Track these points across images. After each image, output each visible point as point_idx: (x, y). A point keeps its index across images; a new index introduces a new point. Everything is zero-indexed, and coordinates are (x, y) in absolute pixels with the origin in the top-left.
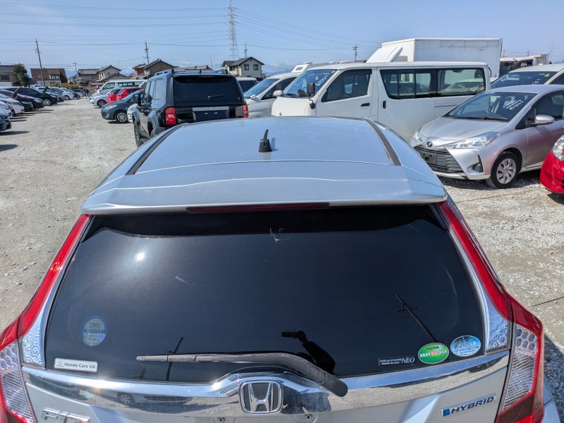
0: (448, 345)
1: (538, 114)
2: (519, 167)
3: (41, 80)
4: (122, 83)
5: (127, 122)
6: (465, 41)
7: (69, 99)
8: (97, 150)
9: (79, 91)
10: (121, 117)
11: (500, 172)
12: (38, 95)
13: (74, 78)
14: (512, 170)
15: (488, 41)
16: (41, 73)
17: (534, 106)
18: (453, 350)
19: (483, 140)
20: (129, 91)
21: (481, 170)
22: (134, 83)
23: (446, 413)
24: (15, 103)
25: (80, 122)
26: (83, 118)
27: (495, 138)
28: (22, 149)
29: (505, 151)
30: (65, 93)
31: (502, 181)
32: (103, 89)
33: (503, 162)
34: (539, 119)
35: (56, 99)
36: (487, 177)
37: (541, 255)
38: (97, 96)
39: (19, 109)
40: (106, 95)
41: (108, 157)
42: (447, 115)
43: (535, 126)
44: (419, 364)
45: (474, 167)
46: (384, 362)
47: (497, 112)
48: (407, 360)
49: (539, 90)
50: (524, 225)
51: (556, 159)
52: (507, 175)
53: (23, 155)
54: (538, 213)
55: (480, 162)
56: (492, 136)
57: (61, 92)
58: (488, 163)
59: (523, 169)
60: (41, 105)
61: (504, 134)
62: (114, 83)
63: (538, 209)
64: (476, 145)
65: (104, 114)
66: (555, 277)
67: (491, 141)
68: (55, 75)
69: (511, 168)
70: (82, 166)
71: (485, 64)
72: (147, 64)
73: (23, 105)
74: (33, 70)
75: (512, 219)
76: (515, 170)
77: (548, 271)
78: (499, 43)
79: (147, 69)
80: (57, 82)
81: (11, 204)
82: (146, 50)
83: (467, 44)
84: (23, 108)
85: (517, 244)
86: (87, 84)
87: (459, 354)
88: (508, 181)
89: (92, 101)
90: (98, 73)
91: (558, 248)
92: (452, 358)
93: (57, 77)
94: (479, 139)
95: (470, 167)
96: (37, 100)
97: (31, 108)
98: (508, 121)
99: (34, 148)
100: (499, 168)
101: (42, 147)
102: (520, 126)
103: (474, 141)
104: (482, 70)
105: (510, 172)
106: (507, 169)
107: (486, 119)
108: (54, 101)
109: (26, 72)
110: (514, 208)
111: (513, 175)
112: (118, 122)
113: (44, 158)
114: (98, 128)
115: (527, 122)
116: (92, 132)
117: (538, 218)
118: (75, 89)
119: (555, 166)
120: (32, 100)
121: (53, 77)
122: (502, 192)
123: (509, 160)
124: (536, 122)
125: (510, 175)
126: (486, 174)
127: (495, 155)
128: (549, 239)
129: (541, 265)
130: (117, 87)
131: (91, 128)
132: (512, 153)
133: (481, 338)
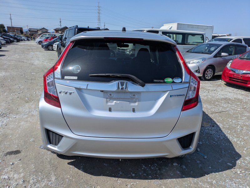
0: (173, 79)
1: (222, 52)
2: (214, 73)
3: (12, 32)
4: (50, 35)
5: (53, 50)
6: (198, 25)
7: (25, 41)
8: (41, 59)
9: (29, 38)
10: (50, 48)
11: (206, 74)
12: (12, 37)
13: (27, 32)
14: (211, 74)
15: (208, 26)
16: (12, 29)
17: (221, 49)
18: (174, 80)
19: (201, 61)
20: (53, 38)
21: (199, 73)
22: (55, 35)
23: (171, 96)
24: (2, 39)
25: (32, 49)
26: (32, 48)
27: (205, 60)
28: (8, 56)
29: (209, 66)
30: (23, 38)
31: (207, 78)
32: (41, 37)
33: (208, 70)
34: (223, 54)
35: (19, 40)
36: (201, 75)
37: (217, 100)
38: (38, 39)
39: (3, 42)
40: (43, 39)
41: (46, 61)
42: (188, 52)
43: (221, 57)
44: (164, 82)
45: (196, 71)
46: (155, 81)
47: (208, 51)
48: (161, 81)
49: (224, 43)
50: (213, 92)
51: (228, 69)
52: (209, 76)
53: (9, 58)
54: (219, 89)
55: (199, 69)
56: (204, 59)
57: (21, 37)
58: (202, 70)
59: (216, 74)
60: (13, 41)
61: (209, 59)
62: (46, 34)
63: (219, 87)
64: (198, 62)
65: (43, 46)
66: (221, 106)
67: (204, 61)
68: (18, 30)
69: (211, 73)
70: (36, 63)
71: (204, 33)
72: (60, 28)
73: (5, 40)
74: (8, 27)
75: (209, 90)
76: (212, 74)
77: (219, 105)
78: (212, 28)
79: (60, 30)
80: (19, 33)
81: (8, 74)
82: (60, 22)
83: (199, 27)
84: (5, 42)
85: (209, 97)
86: (32, 35)
87: (175, 82)
88: (209, 78)
89: (36, 41)
90: (38, 31)
91: (224, 99)
92: (173, 82)
93: (19, 31)
94: (199, 60)
95: (195, 71)
96: (11, 39)
97: (9, 42)
98: (210, 54)
99: (13, 56)
100: (206, 72)
101: (17, 56)
102: (215, 56)
103: (197, 61)
104: (203, 35)
105: (210, 75)
106: (209, 73)
107: (202, 53)
108: (18, 41)
109: (4, 27)
110: (211, 87)
111: (211, 76)
112: (49, 50)
113: (19, 60)
114: (40, 52)
115: (218, 55)
116: (38, 53)
117: (219, 90)
118: (28, 37)
119: (227, 71)
120: (9, 39)
121: (17, 31)
122: (207, 82)
123: (210, 70)
124: (222, 55)
125: (210, 76)
126: (201, 74)
127: (205, 67)
128: (221, 96)
129: (217, 103)
130: (47, 36)
131: (37, 51)
132: (211, 67)
133: (182, 79)
